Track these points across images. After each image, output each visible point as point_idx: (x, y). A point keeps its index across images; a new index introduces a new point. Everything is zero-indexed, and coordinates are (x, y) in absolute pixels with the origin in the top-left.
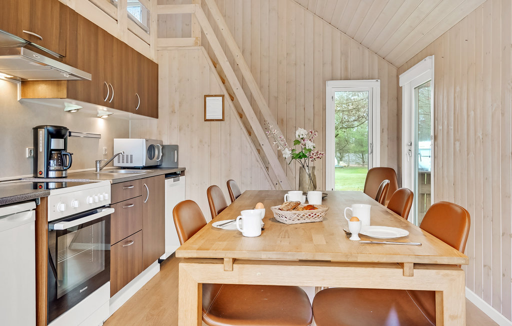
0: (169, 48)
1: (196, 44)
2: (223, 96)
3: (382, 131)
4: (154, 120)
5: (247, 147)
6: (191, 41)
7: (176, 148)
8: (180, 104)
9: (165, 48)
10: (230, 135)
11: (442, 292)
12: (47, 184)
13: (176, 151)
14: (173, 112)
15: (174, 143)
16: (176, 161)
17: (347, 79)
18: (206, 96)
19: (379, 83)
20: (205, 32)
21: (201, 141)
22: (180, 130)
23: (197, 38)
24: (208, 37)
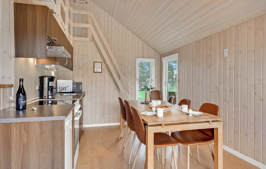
0: (78, 41)
1: (90, 41)
2: (102, 63)
3: (155, 77)
4: (71, 72)
5: (111, 83)
6: (87, 39)
7: (81, 83)
8: (83, 66)
9: (76, 41)
10: (104, 78)
11: (218, 128)
12: (48, 101)
13: (81, 85)
14: (80, 68)
15: (80, 81)
16: (81, 89)
17: (143, 58)
18: (94, 62)
19: (154, 60)
20: (94, 36)
21: (92, 81)
22: (83, 76)
23: (90, 38)
24: (95, 38)
